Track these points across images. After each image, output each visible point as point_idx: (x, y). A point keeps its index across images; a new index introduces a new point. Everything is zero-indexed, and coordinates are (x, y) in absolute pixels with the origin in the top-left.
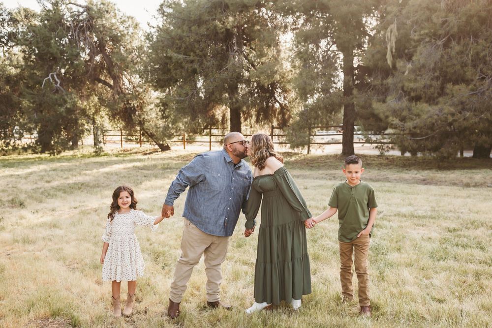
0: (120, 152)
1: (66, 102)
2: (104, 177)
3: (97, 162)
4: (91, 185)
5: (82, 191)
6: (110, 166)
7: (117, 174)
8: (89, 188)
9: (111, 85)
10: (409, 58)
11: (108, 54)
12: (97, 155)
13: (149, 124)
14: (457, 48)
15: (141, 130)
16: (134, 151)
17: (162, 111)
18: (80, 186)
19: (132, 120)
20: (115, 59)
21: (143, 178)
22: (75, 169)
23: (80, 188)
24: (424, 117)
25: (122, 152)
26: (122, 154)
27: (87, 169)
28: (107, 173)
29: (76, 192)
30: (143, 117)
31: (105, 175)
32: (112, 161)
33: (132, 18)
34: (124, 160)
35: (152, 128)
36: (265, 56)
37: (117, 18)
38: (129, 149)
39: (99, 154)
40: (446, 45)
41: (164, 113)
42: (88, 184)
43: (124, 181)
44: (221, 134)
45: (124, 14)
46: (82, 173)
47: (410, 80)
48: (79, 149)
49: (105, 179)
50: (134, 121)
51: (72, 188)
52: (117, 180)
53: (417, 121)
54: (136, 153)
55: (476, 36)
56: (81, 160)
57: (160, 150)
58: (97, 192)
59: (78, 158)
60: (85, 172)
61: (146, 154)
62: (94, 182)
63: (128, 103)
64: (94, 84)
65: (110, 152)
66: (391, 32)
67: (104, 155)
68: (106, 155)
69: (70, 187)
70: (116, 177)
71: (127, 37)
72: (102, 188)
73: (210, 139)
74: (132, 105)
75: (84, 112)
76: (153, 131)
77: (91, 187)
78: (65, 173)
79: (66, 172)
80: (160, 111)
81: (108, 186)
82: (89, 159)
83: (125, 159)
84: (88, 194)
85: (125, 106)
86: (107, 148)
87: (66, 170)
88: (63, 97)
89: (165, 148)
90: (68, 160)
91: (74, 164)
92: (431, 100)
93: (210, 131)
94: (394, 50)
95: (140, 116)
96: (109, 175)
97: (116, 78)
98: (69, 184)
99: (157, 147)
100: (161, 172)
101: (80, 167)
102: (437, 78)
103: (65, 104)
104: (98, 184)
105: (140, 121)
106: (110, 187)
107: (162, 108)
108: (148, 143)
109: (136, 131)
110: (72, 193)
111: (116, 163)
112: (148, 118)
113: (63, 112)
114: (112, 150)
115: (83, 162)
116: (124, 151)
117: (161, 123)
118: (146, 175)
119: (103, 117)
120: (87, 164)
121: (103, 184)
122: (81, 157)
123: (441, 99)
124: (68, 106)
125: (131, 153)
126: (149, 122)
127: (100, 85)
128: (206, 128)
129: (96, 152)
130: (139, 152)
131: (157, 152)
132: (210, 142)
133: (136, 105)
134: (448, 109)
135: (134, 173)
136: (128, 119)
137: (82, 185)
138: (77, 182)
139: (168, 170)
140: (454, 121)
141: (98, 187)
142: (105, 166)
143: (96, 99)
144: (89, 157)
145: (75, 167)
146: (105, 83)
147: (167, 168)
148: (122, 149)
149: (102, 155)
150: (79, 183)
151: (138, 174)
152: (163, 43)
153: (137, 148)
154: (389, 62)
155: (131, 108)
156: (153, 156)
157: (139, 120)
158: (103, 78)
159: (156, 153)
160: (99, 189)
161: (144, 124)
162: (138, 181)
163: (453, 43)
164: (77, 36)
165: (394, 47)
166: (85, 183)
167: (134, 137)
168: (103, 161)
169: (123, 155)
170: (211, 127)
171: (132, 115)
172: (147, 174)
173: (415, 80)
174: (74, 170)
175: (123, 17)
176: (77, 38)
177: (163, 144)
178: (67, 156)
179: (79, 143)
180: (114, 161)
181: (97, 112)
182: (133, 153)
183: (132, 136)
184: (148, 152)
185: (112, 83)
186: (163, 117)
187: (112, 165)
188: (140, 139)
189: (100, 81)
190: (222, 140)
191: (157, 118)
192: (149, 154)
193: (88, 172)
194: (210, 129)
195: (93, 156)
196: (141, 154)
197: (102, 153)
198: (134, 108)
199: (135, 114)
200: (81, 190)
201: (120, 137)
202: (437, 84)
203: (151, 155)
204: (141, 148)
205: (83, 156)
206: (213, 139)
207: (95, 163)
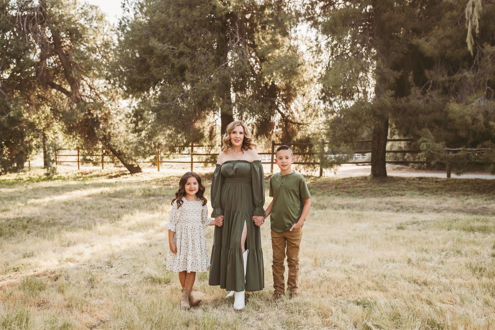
0: (78, 175)
1: (8, 110)
2: (62, 208)
3: (50, 187)
4: (43, 221)
5: (29, 233)
6: (69, 193)
7: (80, 205)
8: (39, 226)
9: (68, 92)
11: (64, 52)
12: (49, 179)
13: (117, 139)
15: (103, 148)
16: (95, 173)
17: (134, 122)
18: (25, 223)
19: (94, 134)
20: (73, 57)
21: (121, 210)
22: (19, 197)
23: (25, 227)
25: (80, 175)
26: (80, 177)
27: (36, 196)
28: (66, 203)
29: (19, 233)
30: (109, 130)
31: (63, 205)
32: (69, 185)
33: (96, 8)
34: (86, 185)
35: (121, 144)
36: (278, 48)
37: (78, 8)
38: (88, 172)
39: (51, 177)
41: (137, 125)
42: (38, 221)
43: (93, 215)
44: (206, 153)
45: (86, 3)
46: (28, 202)
48: (25, 171)
49: (63, 212)
50: (97, 135)
51: (13, 227)
52: (81, 213)
54: (98, 176)
56: (28, 184)
57: (129, 172)
58: (52, 234)
59: (25, 182)
60: (32, 201)
61: (111, 177)
62: (47, 216)
63: (90, 113)
64: (46, 89)
65: (64, 175)
66: (473, 6)
67: (57, 179)
68: (59, 178)
69: (10, 226)
70: (79, 208)
71: (90, 32)
72: (60, 226)
73: (192, 159)
74: (95, 116)
75: (32, 126)
76: (122, 148)
77: (43, 225)
78: (3, 203)
79: (6, 202)
80: (131, 123)
81: (68, 223)
82: (38, 183)
83: (87, 183)
84: (39, 238)
85: (86, 117)
86: (61, 170)
87: (6, 198)
88: (5, 104)
89: (134, 170)
90: (10, 184)
91: (17, 189)
93: (192, 149)
94: (477, 32)
95: (104, 129)
96: (68, 206)
97: (74, 83)
98: (8, 220)
99: (124, 169)
100: (143, 200)
101: (27, 193)
103: (8, 113)
104: (53, 219)
105: (105, 136)
106: (72, 224)
107: (134, 119)
108: (112, 165)
109: (97, 150)
110: (12, 234)
111: (76, 188)
112: (115, 132)
113: (4, 122)
114: (67, 173)
115: (30, 187)
116: (82, 173)
117: (133, 137)
118: (123, 205)
119: (56, 133)
120: (36, 190)
121: (61, 219)
122: (28, 180)
124: (11, 115)
125: (92, 177)
126: (116, 137)
127: (54, 91)
128: (187, 145)
129: (48, 174)
130: (102, 175)
131: (126, 174)
132: (192, 162)
133: (100, 116)
135: (104, 202)
136: (89, 133)
137: (28, 222)
138: (21, 216)
139: (152, 198)
141: (54, 224)
142: (61, 192)
143: (48, 109)
144: (38, 181)
145: (19, 195)
146: (60, 88)
147: (150, 195)
148: (79, 171)
149: (55, 179)
150: (24, 218)
151: (111, 204)
152: (141, 32)
153: (98, 170)
155: (93, 120)
156: (122, 179)
157: (103, 135)
158: (57, 83)
159: (125, 176)
160: (55, 229)
161: (110, 139)
162: (114, 215)
164: (25, 27)
165: (477, 27)
166: (33, 218)
167: (94, 158)
168: (58, 185)
169: (82, 179)
170: (192, 144)
171: (95, 128)
172: (124, 203)
174: (17, 199)
175: (85, 7)
176: (25, 29)
177: (132, 165)
178: (9, 180)
179: (26, 164)
180: (73, 185)
181: (48, 126)
182: (95, 176)
183: (92, 155)
184: (114, 174)
185: (69, 89)
186: (135, 131)
187: (71, 191)
188: (103, 160)
189: (54, 86)
190: (207, 160)
191: (127, 131)
192: (116, 176)
193: (37, 201)
194: (192, 146)
195: (44, 180)
196: (105, 177)
197: (55, 176)
198: (97, 120)
199: (98, 127)
200: (27, 230)
201: (77, 157)
203: (118, 178)
204: (103, 171)
205: (31, 180)
206: (195, 159)
207: (46, 188)
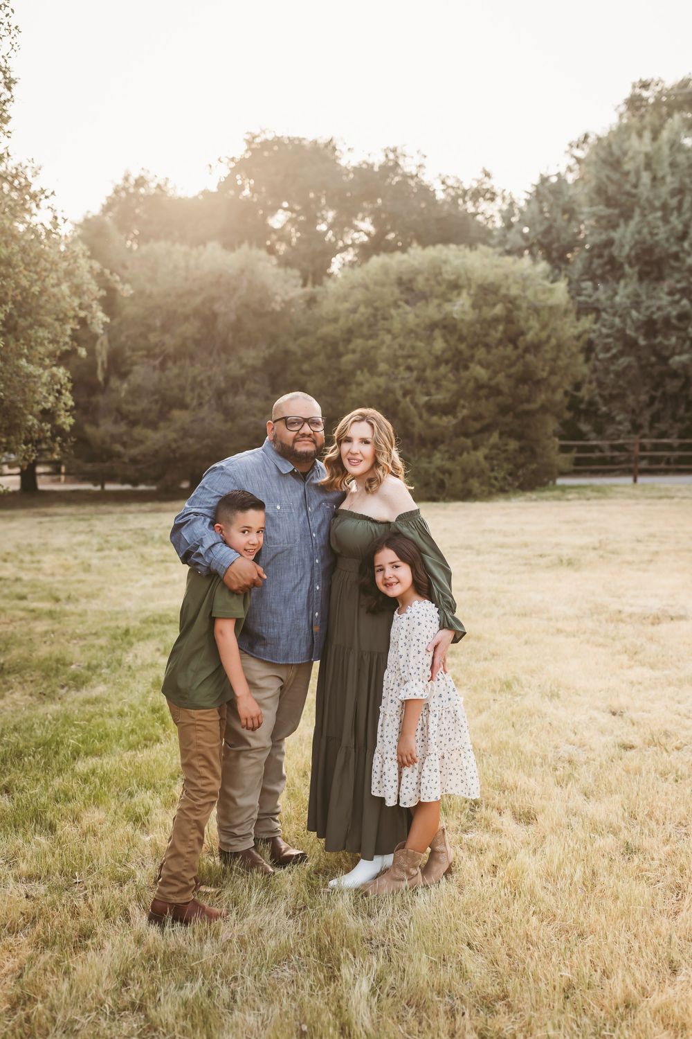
10: (123, 376)
14: (175, 371)
24: (149, 443)
40: (163, 367)
47: (127, 402)
53: (141, 448)
55: (192, 358)
92: (153, 426)
102: (156, 402)
123: (162, 424)
134: (172, 435)
140: (178, 448)
154: (100, 377)
163: (170, 364)
173: (134, 403)
202: (156, 407)
